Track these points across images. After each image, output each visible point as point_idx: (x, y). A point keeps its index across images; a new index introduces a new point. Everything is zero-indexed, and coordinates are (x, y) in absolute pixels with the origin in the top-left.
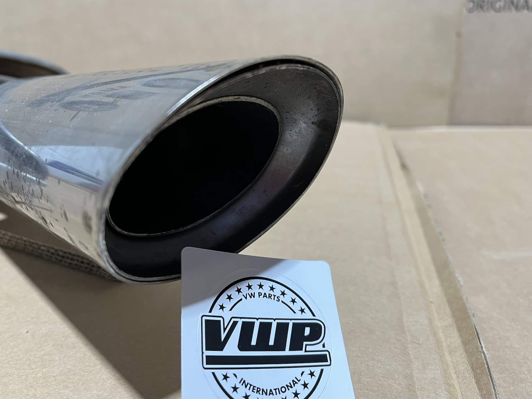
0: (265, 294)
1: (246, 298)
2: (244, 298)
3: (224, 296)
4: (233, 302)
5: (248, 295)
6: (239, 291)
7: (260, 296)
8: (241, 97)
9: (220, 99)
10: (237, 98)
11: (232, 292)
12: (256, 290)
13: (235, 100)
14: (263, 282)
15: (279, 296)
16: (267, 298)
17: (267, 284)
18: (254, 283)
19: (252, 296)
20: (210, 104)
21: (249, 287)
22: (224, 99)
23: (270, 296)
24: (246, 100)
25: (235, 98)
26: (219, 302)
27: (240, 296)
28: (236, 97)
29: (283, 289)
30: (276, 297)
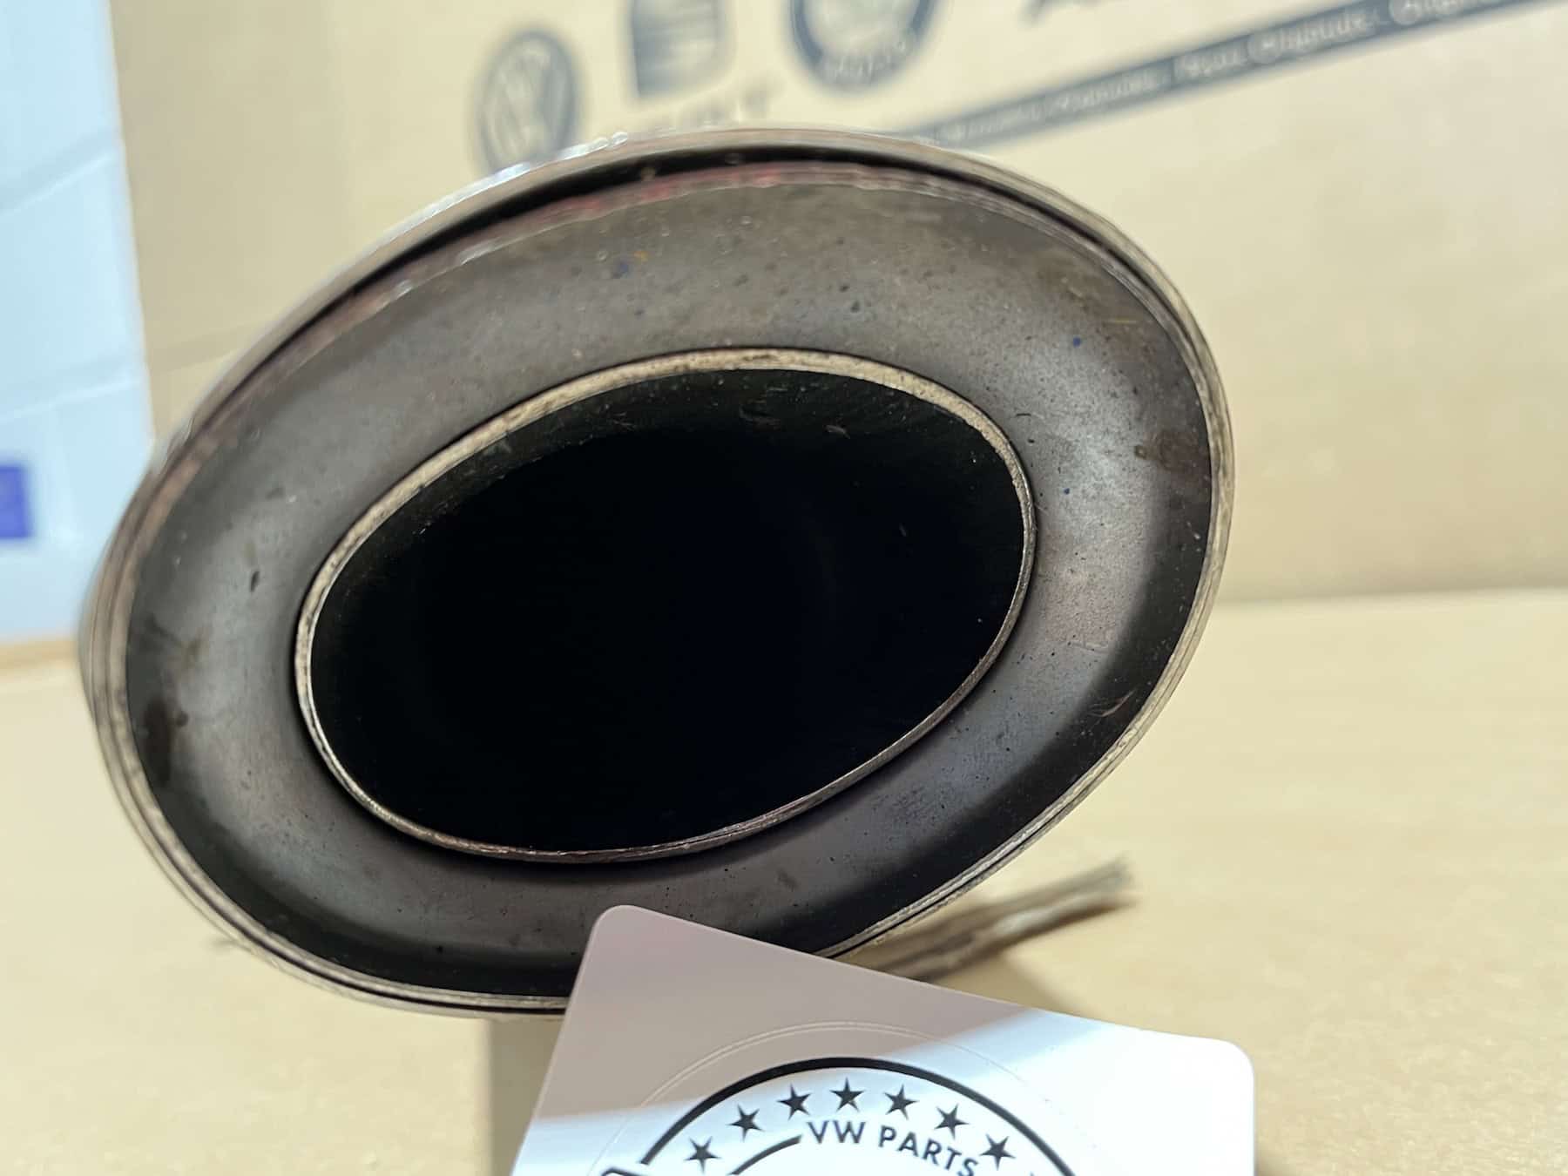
0: (911, 1137)
1: (819, 1138)
2: (808, 1138)
3: (728, 1110)
4: (756, 1141)
5: (831, 1128)
6: (795, 1103)
7: (886, 1142)
8: (773, 353)
9: (678, 361)
10: (755, 358)
11: (766, 1101)
12: (873, 1111)
13: (752, 366)
14: (914, 1087)
15: (977, 1158)
16: (916, 1154)
17: (929, 1101)
18: (875, 1086)
19: (851, 1134)
20: (636, 377)
21: (847, 1096)
22: (695, 362)
23: (932, 1152)
24: (803, 364)
25: (746, 359)
26: (697, 1131)
27: (797, 1125)
28: (751, 353)
29: (1001, 1130)
30: (958, 1161)
